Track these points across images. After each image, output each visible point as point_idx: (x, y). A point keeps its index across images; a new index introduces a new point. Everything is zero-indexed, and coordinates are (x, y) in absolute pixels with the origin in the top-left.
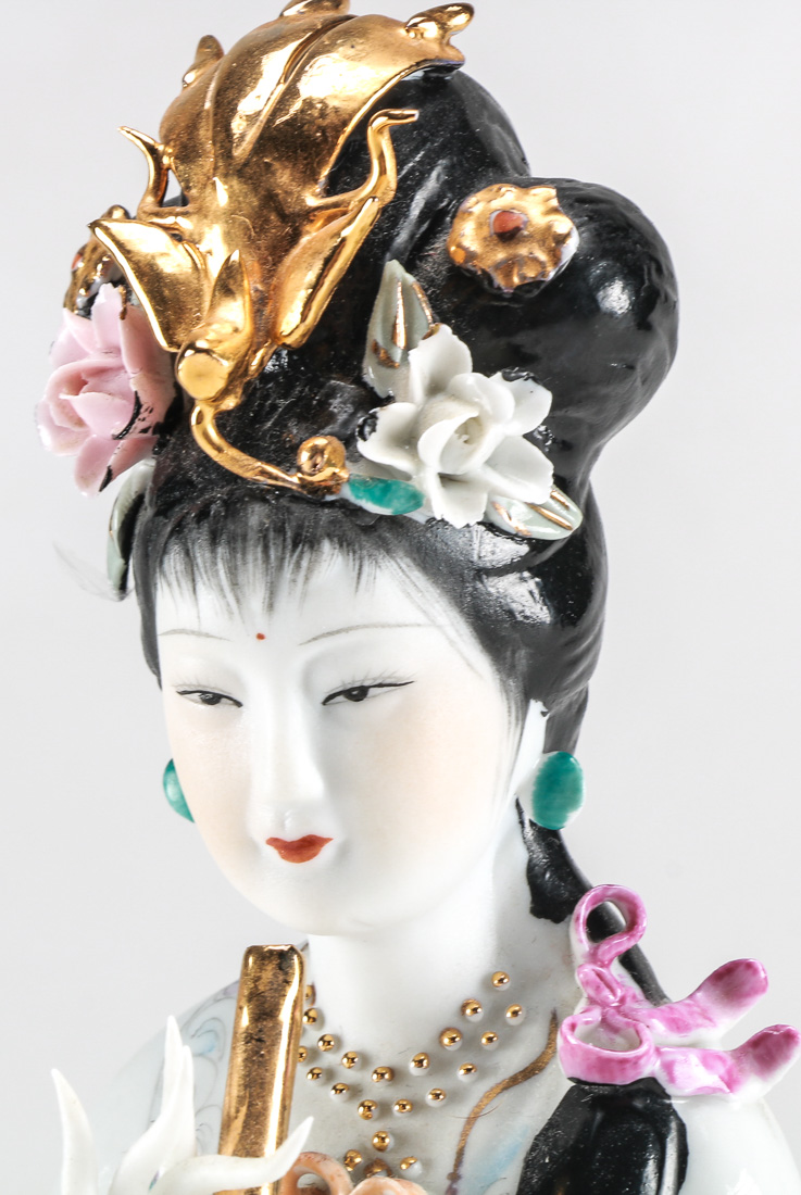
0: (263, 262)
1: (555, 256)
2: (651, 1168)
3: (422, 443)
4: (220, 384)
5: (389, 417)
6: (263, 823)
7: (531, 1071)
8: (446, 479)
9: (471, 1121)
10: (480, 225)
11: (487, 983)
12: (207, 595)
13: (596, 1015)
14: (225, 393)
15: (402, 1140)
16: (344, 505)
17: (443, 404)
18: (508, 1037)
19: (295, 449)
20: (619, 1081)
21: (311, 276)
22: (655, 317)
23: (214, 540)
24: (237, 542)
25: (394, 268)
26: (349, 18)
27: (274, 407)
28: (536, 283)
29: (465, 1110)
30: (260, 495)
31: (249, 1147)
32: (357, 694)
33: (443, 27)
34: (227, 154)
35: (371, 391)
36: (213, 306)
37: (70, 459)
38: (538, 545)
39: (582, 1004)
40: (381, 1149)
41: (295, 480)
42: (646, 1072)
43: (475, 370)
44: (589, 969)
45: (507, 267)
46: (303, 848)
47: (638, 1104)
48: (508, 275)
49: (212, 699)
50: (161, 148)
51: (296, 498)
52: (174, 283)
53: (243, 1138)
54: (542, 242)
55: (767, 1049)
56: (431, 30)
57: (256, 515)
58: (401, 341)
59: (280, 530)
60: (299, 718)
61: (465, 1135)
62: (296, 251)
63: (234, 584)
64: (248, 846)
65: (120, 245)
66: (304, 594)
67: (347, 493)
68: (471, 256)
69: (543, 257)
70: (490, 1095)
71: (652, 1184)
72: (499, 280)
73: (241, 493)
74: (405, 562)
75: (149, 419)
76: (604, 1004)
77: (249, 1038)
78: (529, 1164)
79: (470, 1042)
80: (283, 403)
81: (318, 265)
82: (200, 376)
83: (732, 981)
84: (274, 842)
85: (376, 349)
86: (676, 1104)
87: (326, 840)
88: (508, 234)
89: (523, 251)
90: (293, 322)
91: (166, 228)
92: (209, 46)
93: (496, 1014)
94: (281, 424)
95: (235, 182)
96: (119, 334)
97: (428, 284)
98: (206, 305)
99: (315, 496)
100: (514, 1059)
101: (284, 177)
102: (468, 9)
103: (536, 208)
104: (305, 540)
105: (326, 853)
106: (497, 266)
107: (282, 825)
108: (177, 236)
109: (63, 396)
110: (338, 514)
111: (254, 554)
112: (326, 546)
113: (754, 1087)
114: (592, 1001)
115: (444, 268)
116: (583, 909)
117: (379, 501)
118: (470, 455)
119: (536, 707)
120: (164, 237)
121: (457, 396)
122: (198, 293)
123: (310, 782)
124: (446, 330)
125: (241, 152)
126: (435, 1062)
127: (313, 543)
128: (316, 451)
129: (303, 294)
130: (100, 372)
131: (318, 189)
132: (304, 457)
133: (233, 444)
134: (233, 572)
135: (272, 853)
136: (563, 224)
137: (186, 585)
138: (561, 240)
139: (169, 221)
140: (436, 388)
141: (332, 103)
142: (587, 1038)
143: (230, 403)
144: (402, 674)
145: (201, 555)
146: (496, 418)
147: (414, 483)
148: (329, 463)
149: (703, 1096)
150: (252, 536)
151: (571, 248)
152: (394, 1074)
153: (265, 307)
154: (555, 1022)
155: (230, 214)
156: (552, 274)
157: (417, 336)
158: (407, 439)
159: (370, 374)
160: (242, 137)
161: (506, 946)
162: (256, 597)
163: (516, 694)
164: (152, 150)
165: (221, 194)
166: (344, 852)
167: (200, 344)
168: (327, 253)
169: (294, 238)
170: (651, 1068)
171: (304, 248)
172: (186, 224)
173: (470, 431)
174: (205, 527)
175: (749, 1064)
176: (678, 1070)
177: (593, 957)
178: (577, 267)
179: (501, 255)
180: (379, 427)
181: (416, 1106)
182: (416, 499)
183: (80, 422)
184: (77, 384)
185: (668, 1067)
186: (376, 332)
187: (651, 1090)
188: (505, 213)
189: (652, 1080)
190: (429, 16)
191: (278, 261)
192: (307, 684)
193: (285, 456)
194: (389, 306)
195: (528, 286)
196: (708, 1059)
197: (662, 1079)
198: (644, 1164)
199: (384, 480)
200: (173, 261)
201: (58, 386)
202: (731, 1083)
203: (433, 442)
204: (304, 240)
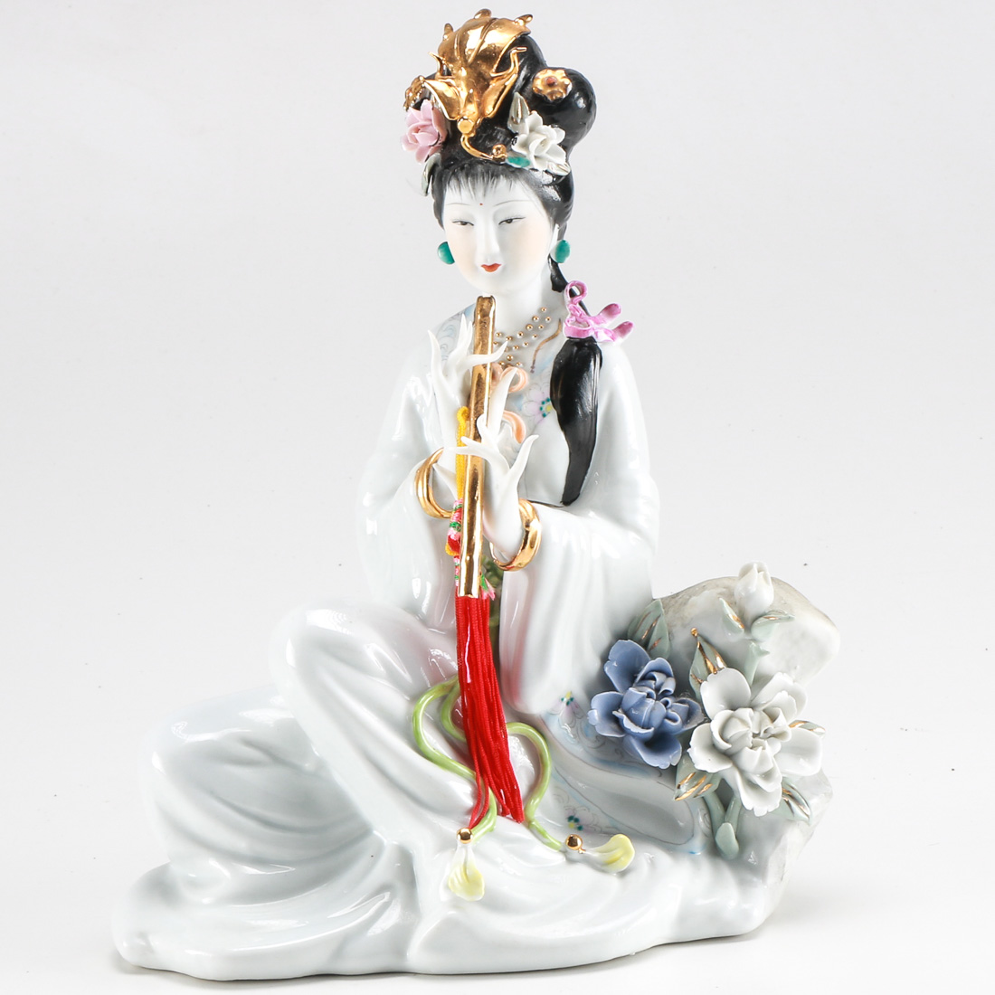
0: (478, 93)
1: (566, 90)
2: (592, 363)
3: (530, 147)
4: (470, 129)
5: (520, 138)
6: (480, 260)
7: (554, 337)
8: (535, 157)
9: (537, 351)
10: (542, 81)
11: (540, 311)
12: (465, 192)
13: (574, 318)
14: (472, 132)
15: (516, 357)
16: (506, 165)
17: (535, 135)
18: (547, 326)
19: (491, 149)
20: (583, 338)
21: (496, 97)
22: (592, 109)
23: (467, 176)
24: (474, 176)
25: (517, 94)
26: (495, 19)
27: (481, 136)
28: (560, 99)
29: (535, 348)
30: (481, 162)
31: (484, 352)
32: (509, 221)
33: (525, 22)
34: (466, 61)
35: (510, 131)
36: (465, 106)
37: (414, 153)
38: (559, 177)
39: (569, 315)
40: (509, 360)
41: (492, 157)
42: (590, 335)
43: (544, 124)
44: (571, 305)
45: (552, 94)
46: (492, 268)
47: (586, 344)
48: (552, 97)
49: (464, 223)
50: (441, 58)
51: (491, 163)
52: (450, 99)
53: (482, 350)
54: (561, 87)
55: (624, 328)
56: (521, 22)
57: (480, 168)
58: (520, 116)
59: (488, 172)
60: (492, 228)
61: (535, 355)
62: (489, 90)
63: (474, 189)
64: (475, 268)
65: (433, 88)
66: (495, 192)
67: (507, 161)
68: (540, 91)
69: (562, 91)
70: (542, 343)
71: (592, 367)
72: (549, 98)
73: (474, 162)
74: (523, 182)
75: (442, 140)
76: (576, 315)
77: (481, 322)
78: (555, 363)
79: (536, 328)
80: (484, 135)
81: (498, 93)
82: (465, 127)
83: (610, 310)
84: (484, 266)
85: (512, 118)
86: (598, 344)
87: (499, 265)
88: (551, 84)
89: (556, 89)
90: (490, 111)
91: (447, 83)
92: (448, 28)
93: (542, 320)
94: (484, 141)
95: (469, 69)
96: (432, 115)
97: (526, 99)
98: (462, 106)
99: (498, 162)
100: (549, 333)
101: (484, 68)
102: (531, 16)
103: (559, 76)
104: (495, 175)
105: (499, 268)
106: (549, 94)
107: (487, 261)
108: (449, 85)
109: (414, 134)
110: (504, 167)
111: (480, 180)
112: (501, 176)
113: (620, 340)
114: (572, 315)
115: (531, 95)
116: (568, 288)
117: (516, 164)
118: (543, 150)
119: (557, 226)
120: (446, 85)
121: (538, 132)
122: (459, 102)
123: (496, 248)
124: (535, 113)
125: (470, 60)
126: (525, 334)
127: (498, 176)
128: (498, 149)
129: (493, 103)
130: (424, 126)
131: (494, 70)
132: (494, 151)
133: (473, 147)
134: (473, 185)
135: (483, 269)
136: (567, 81)
137: (458, 190)
138: (567, 86)
139: (448, 80)
140: (532, 130)
141: (497, 45)
142: (573, 324)
143: (472, 135)
144: (522, 215)
145: (463, 180)
146: (552, 139)
147: (527, 158)
148: (502, 153)
149: (605, 342)
150: (479, 175)
151: (570, 88)
152: (512, 338)
153: (481, 106)
154: (560, 322)
155: (467, 80)
156: (564, 96)
157: (525, 116)
158: (525, 145)
159: (510, 126)
160: (470, 55)
161: (545, 299)
162: (480, 193)
163: (552, 222)
164: (439, 59)
165: (463, 73)
166: (504, 269)
167: (465, 117)
168: (500, 90)
169: (488, 86)
170: (591, 334)
171: (492, 89)
172: (453, 82)
173: (543, 143)
174: (464, 172)
175: (618, 333)
176: (599, 334)
177: (572, 302)
178: (571, 94)
179: (549, 91)
180: (518, 141)
181: (520, 348)
182: (528, 163)
183: (417, 141)
184: (417, 130)
185: (596, 333)
186: (512, 113)
187: (591, 340)
188: (550, 77)
189: (592, 337)
190: (520, 18)
191: (483, 92)
192: (495, 219)
193: (489, 150)
194: (516, 105)
195: (557, 100)
196: (607, 331)
197: (595, 337)
198: (590, 361)
199: (518, 158)
200: (449, 93)
201: (411, 130)
202: (613, 338)
203: (533, 146)
204: (491, 87)
